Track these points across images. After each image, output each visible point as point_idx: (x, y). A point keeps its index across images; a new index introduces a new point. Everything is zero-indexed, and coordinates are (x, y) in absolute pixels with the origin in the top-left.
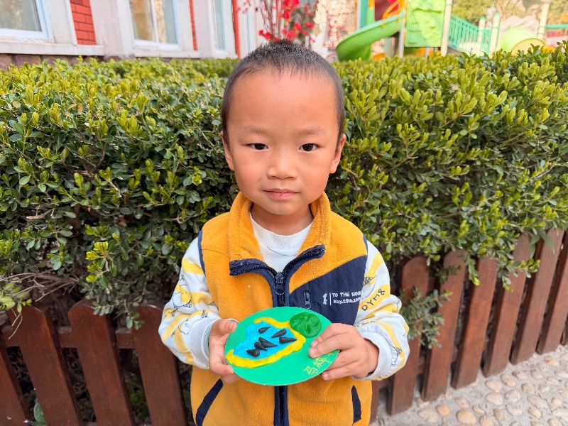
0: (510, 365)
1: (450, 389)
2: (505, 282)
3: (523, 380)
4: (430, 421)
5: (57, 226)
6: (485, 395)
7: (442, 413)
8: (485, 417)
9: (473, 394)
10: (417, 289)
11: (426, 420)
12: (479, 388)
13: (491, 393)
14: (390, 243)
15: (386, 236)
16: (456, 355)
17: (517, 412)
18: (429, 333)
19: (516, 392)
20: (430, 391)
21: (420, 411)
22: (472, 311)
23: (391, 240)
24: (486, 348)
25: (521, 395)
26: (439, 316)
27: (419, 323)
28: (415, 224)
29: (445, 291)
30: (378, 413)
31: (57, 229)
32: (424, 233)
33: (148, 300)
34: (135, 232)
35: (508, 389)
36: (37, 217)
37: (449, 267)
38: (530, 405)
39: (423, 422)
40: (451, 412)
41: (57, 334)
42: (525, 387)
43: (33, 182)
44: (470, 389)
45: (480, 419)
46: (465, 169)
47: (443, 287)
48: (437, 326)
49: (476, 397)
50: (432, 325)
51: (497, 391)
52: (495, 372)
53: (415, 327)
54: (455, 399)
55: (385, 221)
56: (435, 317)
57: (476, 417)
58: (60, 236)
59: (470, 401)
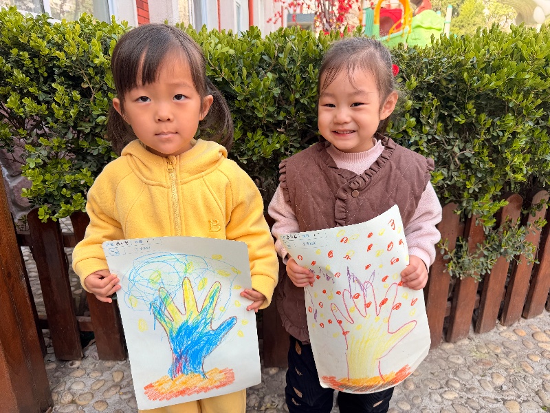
4: (511, 339)
7: (520, 334)
9: (541, 323)
11: (508, 339)
12: (545, 319)
20: (509, 316)
21: (501, 332)
30: (469, 333)
40: (527, 333)
44: (539, 320)
49: (545, 325)
54: (528, 325)
59: (541, 327)
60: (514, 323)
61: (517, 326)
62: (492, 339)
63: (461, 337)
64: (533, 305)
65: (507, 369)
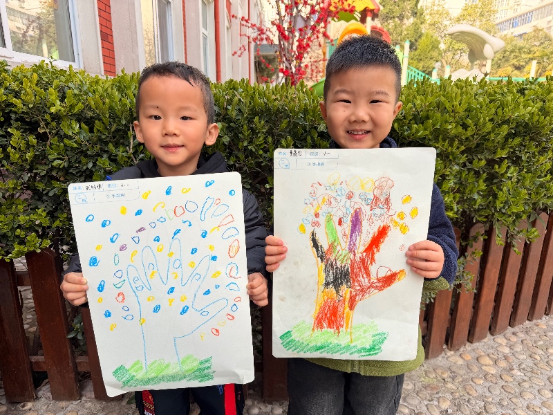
0: (509, 328)
3: (522, 337)
4: (458, 363)
6: (495, 347)
7: (466, 358)
8: (499, 361)
9: (486, 347)
11: (455, 363)
12: (489, 343)
13: (499, 346)
16: (473, 315)
17: (522, 357)
19: (518, 345)
20: (455, 341)
21: (448, 357)
25: (523, 346)
29: (474, 253)
35: (512, 343)
38: (531, 353)
39: (452, 364)
40: (472, 357)
42: (525, 342)
44: (483, 344)
45: (495, 362)
49: (489, 348)
51: (504, 344)
52: (500, 332)
57: (492, 360)
59: (485, 351)
60: (460, 347)
61: (463, 351)
62: (440, 364)
65: (452, 393)
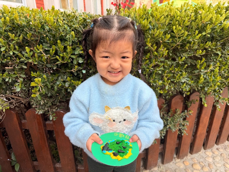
0: (215, 145)
1: (189, 154)
2: (218, 107)
3: (221, 152)
4: (180, 167)
5: (19, 73)
6: (204, 157)
7: (186, 164)
8: (205, 167)
9: (199, 157)
10: (177, 110)
11: (179, 167)
12: (202, 154)
13: (207, 157)
14: (168, 85)
15: (166, 82)
16: (193, 140)
17: (218, 165)
18: (182, 129)
19: (218, 157)
20: (181, 155)
21: (176, 163)
22: (201, 121)
23: (168, 84)
24: (206, 137)
25: (221, 158)
26: (186, 122)
27: (178, 124)
28: (179, 77)
29: (190, 111)
30: (158, 163)
31: (19, 74)
32: (183, 81)
33: (60, 109)
34: (54, 77)
35: (215, 155)
36: (10, 68)
37: (192, 100)
38: (225, 162)
39: (177, 168)
40: (190, 164)
41: (21, 123)
42: (222, 155)
43: (7, 51)
44: (198, 155)
45: (202, 167)
46: (203, 52)
47: (189, 109)
48: (186, 126)
49: (201, 158)
50: (183, 126)
51: (210, 156)
52: (209, 148)
53: (176, 126)
54: (192, 159)
55: (166, 75)
56: (185, 122)
57: (201, 166)
58: (20, 77)
59: (198, 160)
60: (184, 157)
61: (186, 159)
63: (152, 167)
64: (195, 148)
